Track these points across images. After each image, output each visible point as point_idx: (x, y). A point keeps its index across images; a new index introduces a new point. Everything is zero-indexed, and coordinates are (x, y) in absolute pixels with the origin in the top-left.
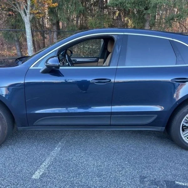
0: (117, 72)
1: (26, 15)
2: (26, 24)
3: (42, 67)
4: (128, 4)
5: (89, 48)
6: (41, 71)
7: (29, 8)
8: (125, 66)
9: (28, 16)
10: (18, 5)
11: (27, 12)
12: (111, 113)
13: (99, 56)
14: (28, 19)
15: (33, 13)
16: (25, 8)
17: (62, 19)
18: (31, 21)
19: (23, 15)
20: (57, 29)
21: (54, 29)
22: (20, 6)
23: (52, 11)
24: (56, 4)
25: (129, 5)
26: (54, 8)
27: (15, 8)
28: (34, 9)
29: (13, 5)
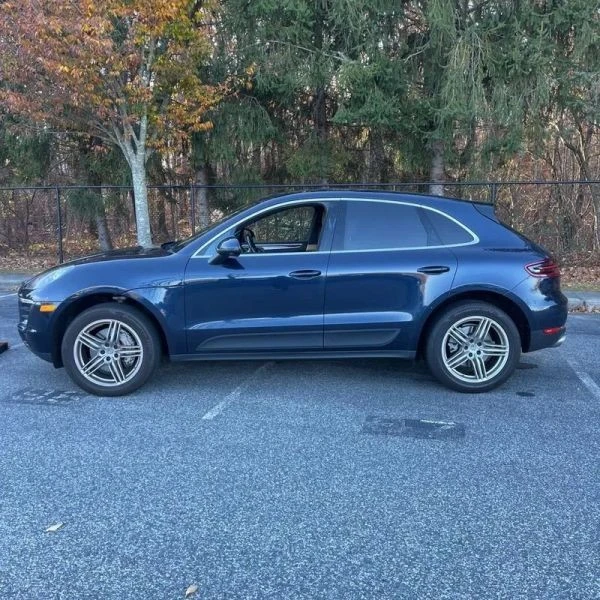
0: (330, 261)
1: (135, 152)
2: (134, 171)
3: (211, 256)
4: (382, 118)
5: (291, 226)
6: (209, 261)
7: (143, 135)
8: (343, 249)
9: (140, 153)
10: (116, 131)
11: (137, 145)
12: (324, 327)
13: (307, 240)
14: (140, 160)
15: (153, 147)
16: (135, 137)
17: (222, 156)
18: (146, 165)
19: (128, 152)
20: (206, 179)
21: (199, 181)
22: (122, 132)
23: (197, 139)
24: (209, 124)
25: (386, 119)
26: (203, 132)
27: (108, 136)
28: (155, 136)
29: (105, 130)
